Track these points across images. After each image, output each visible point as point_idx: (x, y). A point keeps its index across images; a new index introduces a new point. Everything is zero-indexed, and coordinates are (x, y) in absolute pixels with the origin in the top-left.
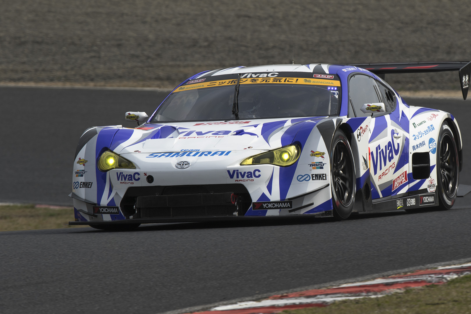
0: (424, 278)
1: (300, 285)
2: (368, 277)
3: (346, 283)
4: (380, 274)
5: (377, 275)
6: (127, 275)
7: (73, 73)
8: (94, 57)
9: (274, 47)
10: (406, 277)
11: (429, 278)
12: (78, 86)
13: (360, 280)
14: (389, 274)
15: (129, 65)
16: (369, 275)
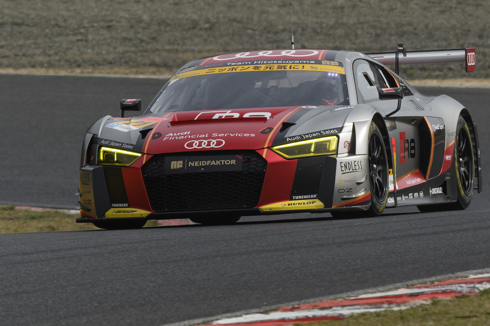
0: (453, 287)
1: (314, 296)
2: (390, 286)
3: (365, 293)
4: (404, 283)
5: (400, 284)
6: (118, 284)
7: (57, 58)
8: (81, 40)
9: (284, 30)
10: (433, 287)
11: (459, 289)
12: (63, 73)
13: (381, 290)
14: (414, 284)
15: (121, 49)
16: (391, 285)
